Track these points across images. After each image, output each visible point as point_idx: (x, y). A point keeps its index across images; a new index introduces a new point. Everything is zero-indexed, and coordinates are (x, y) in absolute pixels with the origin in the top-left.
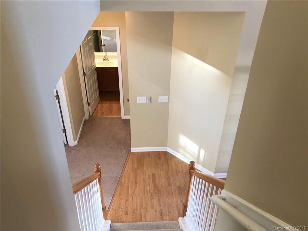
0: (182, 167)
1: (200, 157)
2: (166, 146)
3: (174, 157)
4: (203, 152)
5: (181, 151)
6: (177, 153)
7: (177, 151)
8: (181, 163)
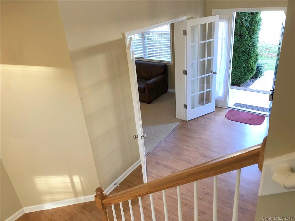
0: (60, 216)
1: (77, 186)
2: (21, 207)
3: (41, 212)
4: (76, 179)
5: (47, 197)
6: (42, 205)
7: (41, 202)
8: (55, 212)
